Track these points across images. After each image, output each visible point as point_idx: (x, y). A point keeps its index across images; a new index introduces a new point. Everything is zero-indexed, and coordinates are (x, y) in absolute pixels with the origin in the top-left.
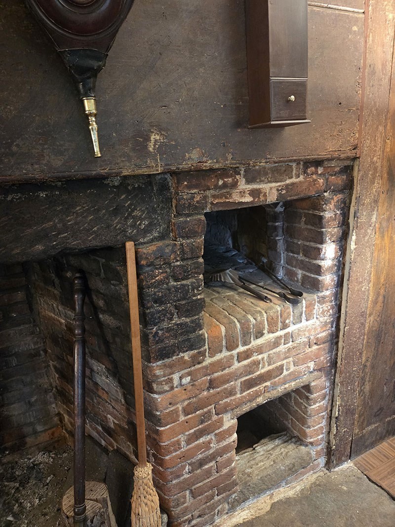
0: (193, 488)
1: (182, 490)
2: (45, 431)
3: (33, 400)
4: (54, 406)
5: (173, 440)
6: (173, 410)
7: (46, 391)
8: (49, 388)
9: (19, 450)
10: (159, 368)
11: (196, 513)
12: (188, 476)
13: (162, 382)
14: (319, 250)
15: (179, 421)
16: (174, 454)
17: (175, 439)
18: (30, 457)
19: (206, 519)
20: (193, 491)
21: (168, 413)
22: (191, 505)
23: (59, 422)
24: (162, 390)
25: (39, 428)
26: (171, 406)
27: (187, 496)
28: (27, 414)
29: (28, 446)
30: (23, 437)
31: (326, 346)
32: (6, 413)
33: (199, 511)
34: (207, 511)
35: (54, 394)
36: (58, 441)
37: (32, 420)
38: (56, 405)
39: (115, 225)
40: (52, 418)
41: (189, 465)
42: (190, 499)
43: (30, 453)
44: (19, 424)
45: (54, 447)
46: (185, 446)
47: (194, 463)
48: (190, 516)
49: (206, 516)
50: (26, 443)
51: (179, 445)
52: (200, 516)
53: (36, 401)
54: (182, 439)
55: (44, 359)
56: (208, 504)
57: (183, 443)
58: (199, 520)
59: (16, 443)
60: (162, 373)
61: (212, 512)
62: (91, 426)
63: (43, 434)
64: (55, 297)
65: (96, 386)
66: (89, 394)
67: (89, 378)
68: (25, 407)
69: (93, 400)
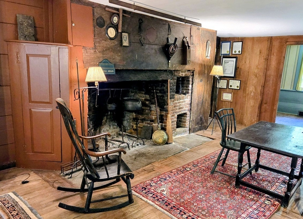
4: (132, 123)
8: (132, 118)
10: (171, 101)
14: (189, 86)
21: (169, 110)
23: (132, 128)
24: (169, 105)
25: (129, 128)
28: (127, 124)
30: (126, 130)
31: (189, 105)
32: (124, 123)
35: (132, 120)
36: (131, 133)
37: (128, 126)
39: (167, 77)
40: (131, 126)
44: (125, 126)
53: (129, 121)
59: (124, 131)
62: (145, 123)
63: (129, 130)
64: (143, 94)
65: (151, 111)
66: (147, 114)
67: (149, 110)
68: (127, 122)
69: (148, 115)
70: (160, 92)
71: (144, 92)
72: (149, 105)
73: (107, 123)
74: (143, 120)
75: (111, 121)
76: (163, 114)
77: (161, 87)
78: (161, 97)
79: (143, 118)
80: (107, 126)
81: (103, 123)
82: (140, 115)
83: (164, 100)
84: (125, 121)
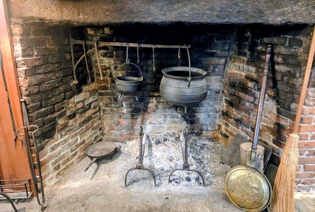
0: (306, 165)
1: (300, 163)
2: (212, 131)
3: (211, 114)
4: (218, 120)
5: (305, 133)
6: (311, 117)
7: (217, 112)
8: (219, 111)
9: (199, 135)
10: (311, 92)
11: (303, 180)
12: (306, 157)
13: (310, 99)
15: (311, 124)
16: (303, 141)
17: (306, 133)
18: (202, 141)
19: (306, 186)
20: (306, 166)
21: (308, 118)
22: (302, 174)
23: (218, 129)
24: (309, 104)
25: (210, 129)
26: (310, 114)
27: (302, 168)
28: (206, 120)
29: (203, 135)
30: (202, 130)
32: (198, 116)
33: (304, 180)
34: (308, 183)
35: (220, 115)
36: (215, 138)
37: (208, 123)
38: (219, 120)
39: (313, 14)
40: (215, 126)
41: (309, 151)
42: (302, 170)
43: (203, 139)
44: (202, 123)
45: (213, 140)
46: (310, 139)
47: (311, 151)
48: (299, 180)
49: (306, 185)
50: (202, 133)
51: (307, 137)
52: (303, 183)
53: (211, 115)
54: (309, 135)
55: (221, 96)
56: (310, 178)
57: (309, 138)
58: (302, 185)
59: (198, 132)
60: (312, 95)
61: (310, 184)
62: (242, 130)
63: (210, 132)
64: (243, 61)
65: (256, 106)
66: (248, 111)
67: (252, 103)
68: (206, 116)
69: (249, 114)
70: (285, 63)
71: (246, 59)
72: (253, 91)
73: (159, 109)
74: (239, 122)
75: (169, 108)
76: (283, 123)
77: (290, 46)
78: (286, 76)
79: (239, 116)
80: (158, 115)
81: (149, 109)
82: (234, 110)
83: (293, 86)
84: (201, 113)
